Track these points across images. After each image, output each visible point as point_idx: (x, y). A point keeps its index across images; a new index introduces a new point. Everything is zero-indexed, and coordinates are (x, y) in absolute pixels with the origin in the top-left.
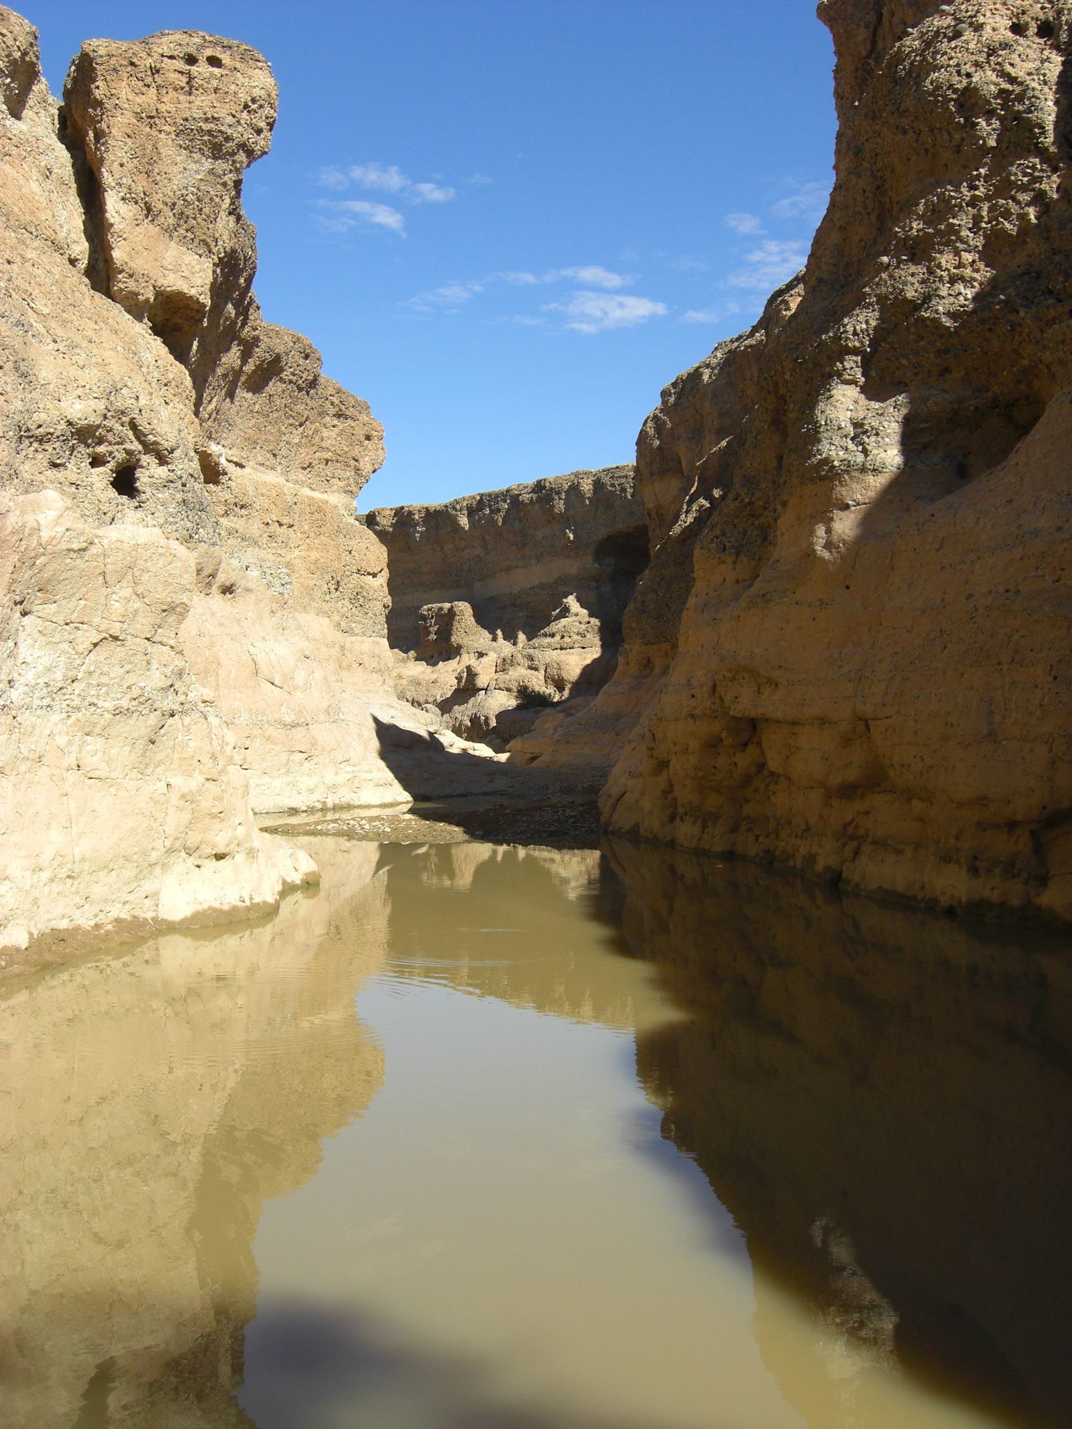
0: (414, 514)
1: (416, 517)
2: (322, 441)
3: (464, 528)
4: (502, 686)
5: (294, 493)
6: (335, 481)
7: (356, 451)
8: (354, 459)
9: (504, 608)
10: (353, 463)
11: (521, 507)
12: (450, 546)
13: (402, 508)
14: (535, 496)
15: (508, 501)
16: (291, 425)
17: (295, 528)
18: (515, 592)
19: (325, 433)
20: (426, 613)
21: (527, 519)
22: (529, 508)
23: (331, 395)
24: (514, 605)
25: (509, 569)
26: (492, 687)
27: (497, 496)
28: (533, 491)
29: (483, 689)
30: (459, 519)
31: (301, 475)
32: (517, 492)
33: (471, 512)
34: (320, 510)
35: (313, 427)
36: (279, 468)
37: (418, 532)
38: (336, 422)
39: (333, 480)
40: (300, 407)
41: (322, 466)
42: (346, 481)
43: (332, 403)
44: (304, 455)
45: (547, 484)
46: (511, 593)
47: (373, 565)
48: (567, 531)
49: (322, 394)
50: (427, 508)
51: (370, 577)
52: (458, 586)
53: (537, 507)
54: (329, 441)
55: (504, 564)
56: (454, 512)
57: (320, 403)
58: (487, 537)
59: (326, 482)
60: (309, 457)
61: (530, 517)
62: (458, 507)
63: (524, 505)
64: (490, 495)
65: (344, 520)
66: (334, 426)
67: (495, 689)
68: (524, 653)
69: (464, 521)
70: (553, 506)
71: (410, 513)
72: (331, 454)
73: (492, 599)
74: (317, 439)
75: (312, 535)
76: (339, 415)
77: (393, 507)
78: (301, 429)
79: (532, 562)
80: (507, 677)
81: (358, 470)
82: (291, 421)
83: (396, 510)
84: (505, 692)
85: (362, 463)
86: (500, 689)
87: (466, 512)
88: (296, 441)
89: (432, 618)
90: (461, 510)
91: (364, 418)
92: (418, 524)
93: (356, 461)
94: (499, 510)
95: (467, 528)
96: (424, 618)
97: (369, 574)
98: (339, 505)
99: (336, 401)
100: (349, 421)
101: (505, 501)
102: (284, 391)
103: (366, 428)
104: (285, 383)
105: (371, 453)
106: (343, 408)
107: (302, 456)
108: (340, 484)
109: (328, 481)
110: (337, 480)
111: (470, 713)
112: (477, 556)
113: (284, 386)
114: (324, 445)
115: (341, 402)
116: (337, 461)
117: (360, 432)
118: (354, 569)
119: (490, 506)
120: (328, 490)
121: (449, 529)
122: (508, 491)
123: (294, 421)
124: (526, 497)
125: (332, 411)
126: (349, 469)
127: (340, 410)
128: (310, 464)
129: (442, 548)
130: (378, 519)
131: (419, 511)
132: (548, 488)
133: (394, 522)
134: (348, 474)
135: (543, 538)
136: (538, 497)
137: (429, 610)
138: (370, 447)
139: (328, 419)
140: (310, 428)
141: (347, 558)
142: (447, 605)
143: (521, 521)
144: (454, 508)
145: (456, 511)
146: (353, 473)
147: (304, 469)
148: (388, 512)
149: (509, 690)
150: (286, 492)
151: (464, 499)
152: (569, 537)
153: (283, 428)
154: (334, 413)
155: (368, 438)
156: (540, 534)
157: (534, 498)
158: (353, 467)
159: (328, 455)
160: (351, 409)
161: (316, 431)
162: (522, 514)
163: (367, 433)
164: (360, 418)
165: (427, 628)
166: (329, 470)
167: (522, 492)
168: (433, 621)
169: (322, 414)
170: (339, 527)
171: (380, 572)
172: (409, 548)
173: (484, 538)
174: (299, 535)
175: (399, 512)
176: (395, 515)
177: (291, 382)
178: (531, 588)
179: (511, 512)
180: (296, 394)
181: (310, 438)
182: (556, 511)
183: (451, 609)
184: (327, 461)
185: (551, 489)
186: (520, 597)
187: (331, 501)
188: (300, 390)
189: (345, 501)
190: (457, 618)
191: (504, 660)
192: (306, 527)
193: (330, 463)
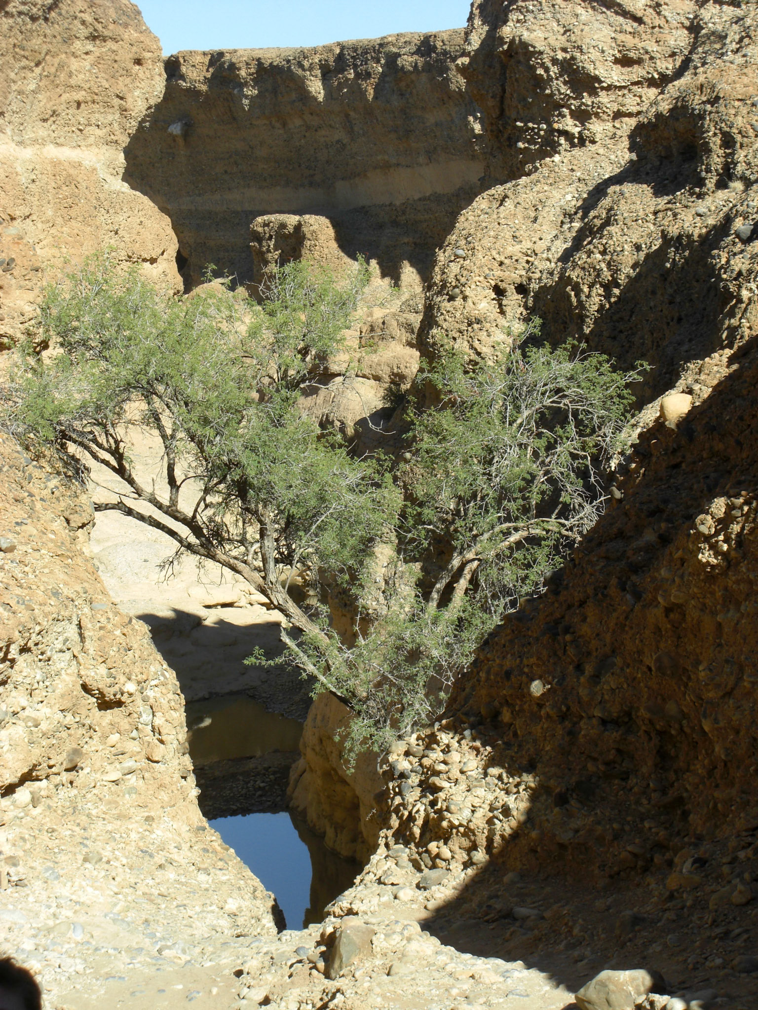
0: (239, 69)
1: (243, 73)
2: (70, 77)
3: (316, 99)
4: (367, 372)
5: (31, 168)
6: (92, 130)
7: (121, 85)
8: (118, 96)
9: (381, 226)
10: (116, 102)
11: (400, 74)
12: (298, 122)
13: (221, 54)
14: (421, 61)
15: (383, 61)
16: (24, 68)
17: (34, 217)
18: (398, 203)
19: (74, 64)
20: (260, 229)
21: (411, 93)
22: (413, 77)
23: (81, 11)
24: (395, 223)
25: (386, 167)
26: (352, 373)
27: (366, 52)
28: (418, 52)
29: (339, 375)
30: (308, 83)
31: (42, 131)
32: (395, 50)
33: (327, 73)
34: (71, 181)
35: (56, 61)
36: (8, 131)
37: (246, 97)
38: (89, 46)
39: (88, 128)
40: (36, 42)
41: (72, 111)
42: (108, 128)
43: (83, 23)
44: (43, 102)
45: (439, 44)
46: (391, 204)
47: (150, 246)
48: (471, 119)
49: (67, 12)
50: (259, 60)
51: (147, 265)
52: (311, 184)
53: (424, 77)
54: (81, 76)
55: (379, 158)
56: (300, 72)
57: (66, 25)
58: (352, 114)
59: (78, 133)
60: (51, 103)
61: (414, 91)
62: (306, 64)
63: (405, 73)
64: (355, 49)
65: (106, 186)
66: (87, 53)
67: (357, 376)
68: (401, 320)
69: (316, 87)
70: (447, 80)
71: (233, 67)
72: (84, 93)
73: (363, 211)
74: (63, 76)
75: (59, 221)
76: (93, 38)
77: (207, 49)
78: (38, 70)
79: (422, 159)
80: (375, 358)
81: (126, 110)
82: (24, 62)
83: (212, 56)
84: (372, 382)
85: (130, 100)
86: (364, 376)
87: (318, 72)
88: (32, 87)
89: (270, 238)
90: (311, 69)
91: (131, 34)
92: (246, 84)
93: (122, 98)
94: (368, 75)
95: (321, 98)
96: (258, 237)
97: (145, 260)
98: (98, 166)
99: (88, 18)
100: (110, 44)
101: (378, 61)
102: (11, 28)
103: (134, 49)
104: (13, 16)
105: (143, 84)
106: (99, 27)
107: (42, 104)
108: (98, 132)
109: (81, 130)
110: (94, 128)
111: (320, 413)
112: (338, 142)
113: (11, 21)
114: (73, 82)
115: (96, 19)
116: (94, 102)
117: (126, 56)
118: (123, 255)
119: (355, 67)
120: (82, 143)
121: (294, 96)
122: (381, 45)
123: (27, 62)
124: (407, 61)
125: (84, 32)
126: (111, 110)
127: (95, 30)
128: (54, 112)
129: (284, 125)
130: (184, 69)
131: (247, 64)
132: (439, 50)
133: (209, 75)
134: (110, 117)
135: (437, 124)
136: (427, 63)
137: (266, 225)
138: (141, 75)
139: (77, 44)
140: (52, 62)
141: (112, 241)
142: (292, 220)
143: (402, 95)
144: (300, 65)
145: (304, 70)
146: (117, 115)
147: (45, 120)
148: (199, 59)
149: (377, 378)
150: (19, 169)
151: (315, 51)
152: (473, 130)
153: (12, 75)
154: (87, 35)
155: (138, 62)
156: (431, 118)
157: (420, 64)
158: (117, 108)
159: (80, 96)
160: (111, 27)
161: (61, 66)
162: (403, 84)
163: (136, 56)
164: (126, 37)
165: (262, 254)
166: (81, 116)
167: (403, 51)
168: (272, 243)
169: (68, 40)
170: (98, 199)
171: (163, 254)
172: (234, 119)
173: (347, 116)
174: (40, 225)
175: (216, 59)
176: (212, 63)
177: (20, 13)
178: (420, 199)
179: (387, 79)
180: (29, 27)
181: (52, 78)
182: (453, 87)
183: (298, 227)
184: (79, 104)
185: (445, 53)
186: (404, 213)
187: (86, 163)
188: (34, 19)
189: (107, 155)
190: (307, 243)
191: (372, 329)
192: (50, 213)
193: (83, 105)
